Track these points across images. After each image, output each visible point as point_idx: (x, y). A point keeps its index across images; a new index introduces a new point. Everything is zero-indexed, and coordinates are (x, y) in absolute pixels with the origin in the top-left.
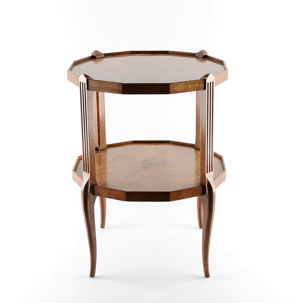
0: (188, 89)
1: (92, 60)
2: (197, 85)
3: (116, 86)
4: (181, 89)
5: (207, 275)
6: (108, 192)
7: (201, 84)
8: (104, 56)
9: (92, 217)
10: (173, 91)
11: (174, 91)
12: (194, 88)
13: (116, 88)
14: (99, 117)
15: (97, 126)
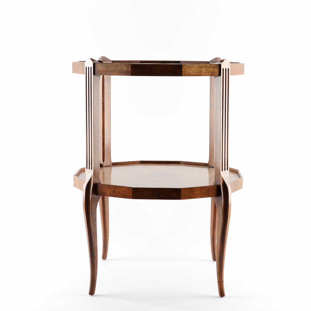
0: (202, 73)
2: (211, 70)
3: (125, 68)
4: (194, 72)
5: (222, 294)
6: (112, 190)
7: (216, 69)
9: (94, 221)
10: (185, 73)
11: (187, 73)
12: (208, 72)
13: (125, 69)
14: (104, 129)
15: (102, 139)
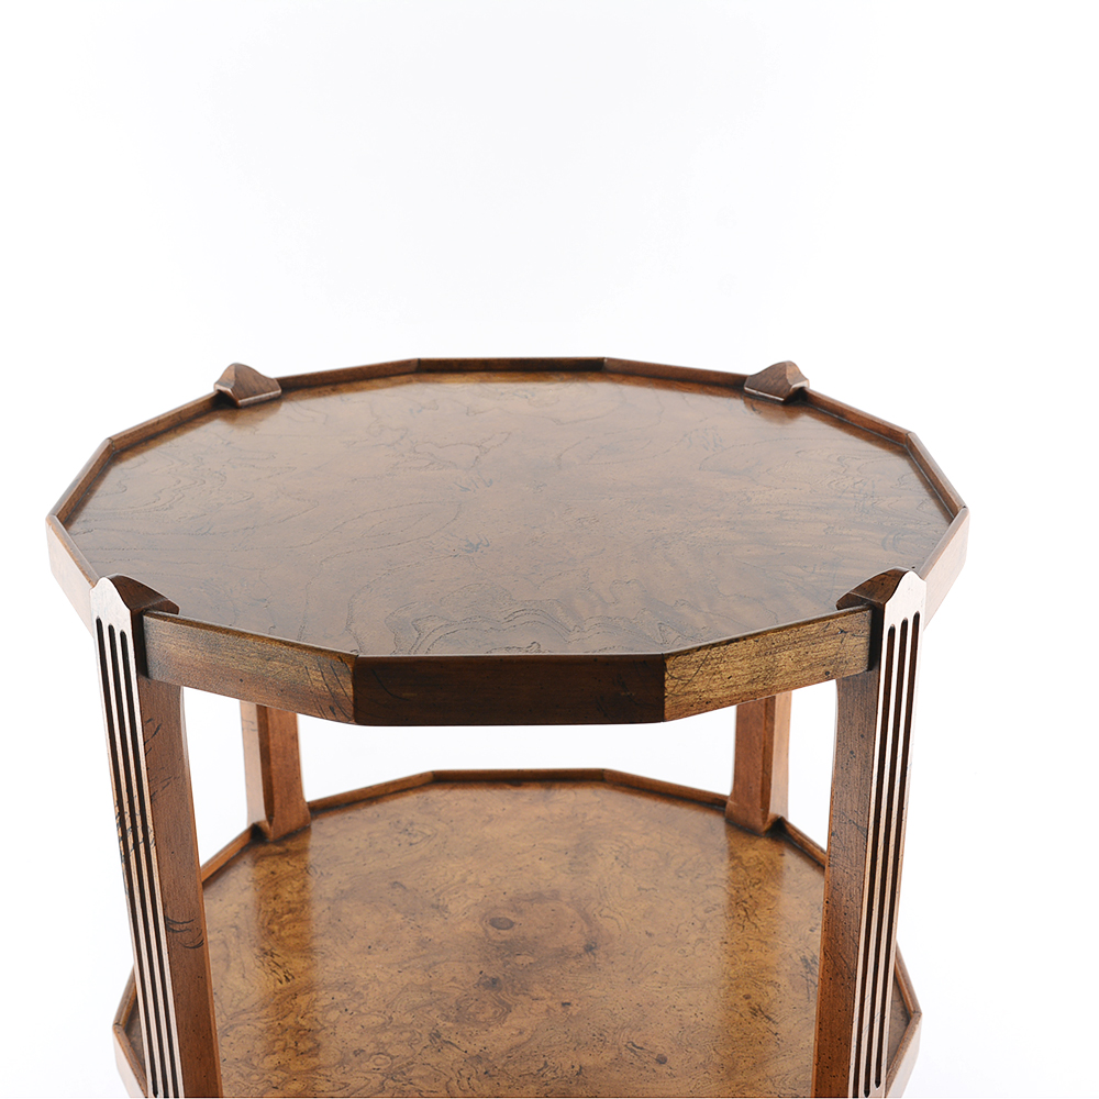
1: (225, 418)
2: (828, 648)
3: (315, 675)
7: (854, 641)
8: (280, 391)
10: (683, 700)
11: (691, 698)
12: (812, 667)
13: (316, 684)
